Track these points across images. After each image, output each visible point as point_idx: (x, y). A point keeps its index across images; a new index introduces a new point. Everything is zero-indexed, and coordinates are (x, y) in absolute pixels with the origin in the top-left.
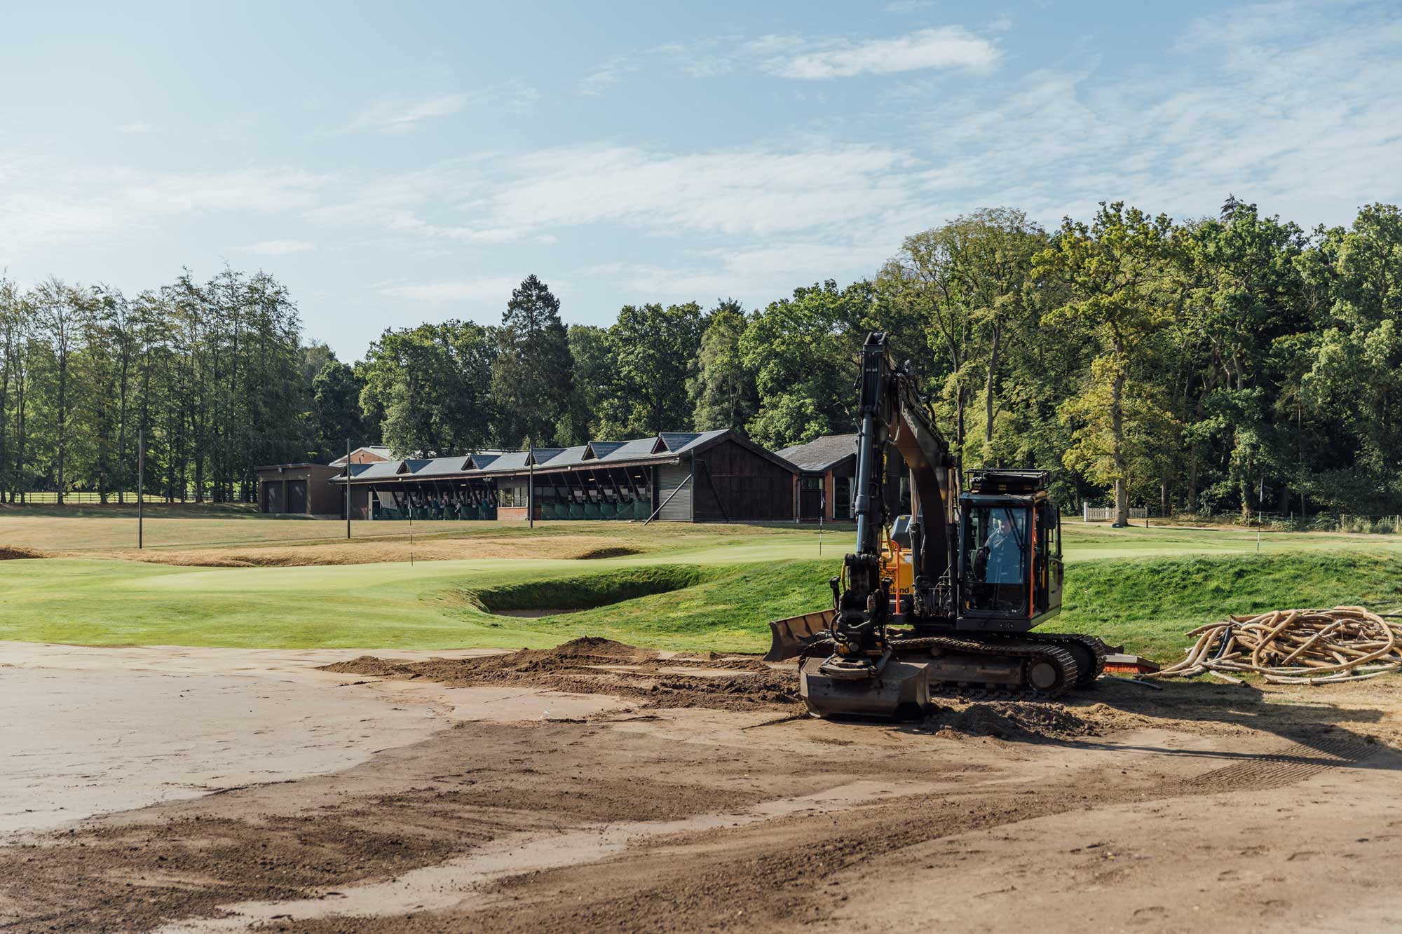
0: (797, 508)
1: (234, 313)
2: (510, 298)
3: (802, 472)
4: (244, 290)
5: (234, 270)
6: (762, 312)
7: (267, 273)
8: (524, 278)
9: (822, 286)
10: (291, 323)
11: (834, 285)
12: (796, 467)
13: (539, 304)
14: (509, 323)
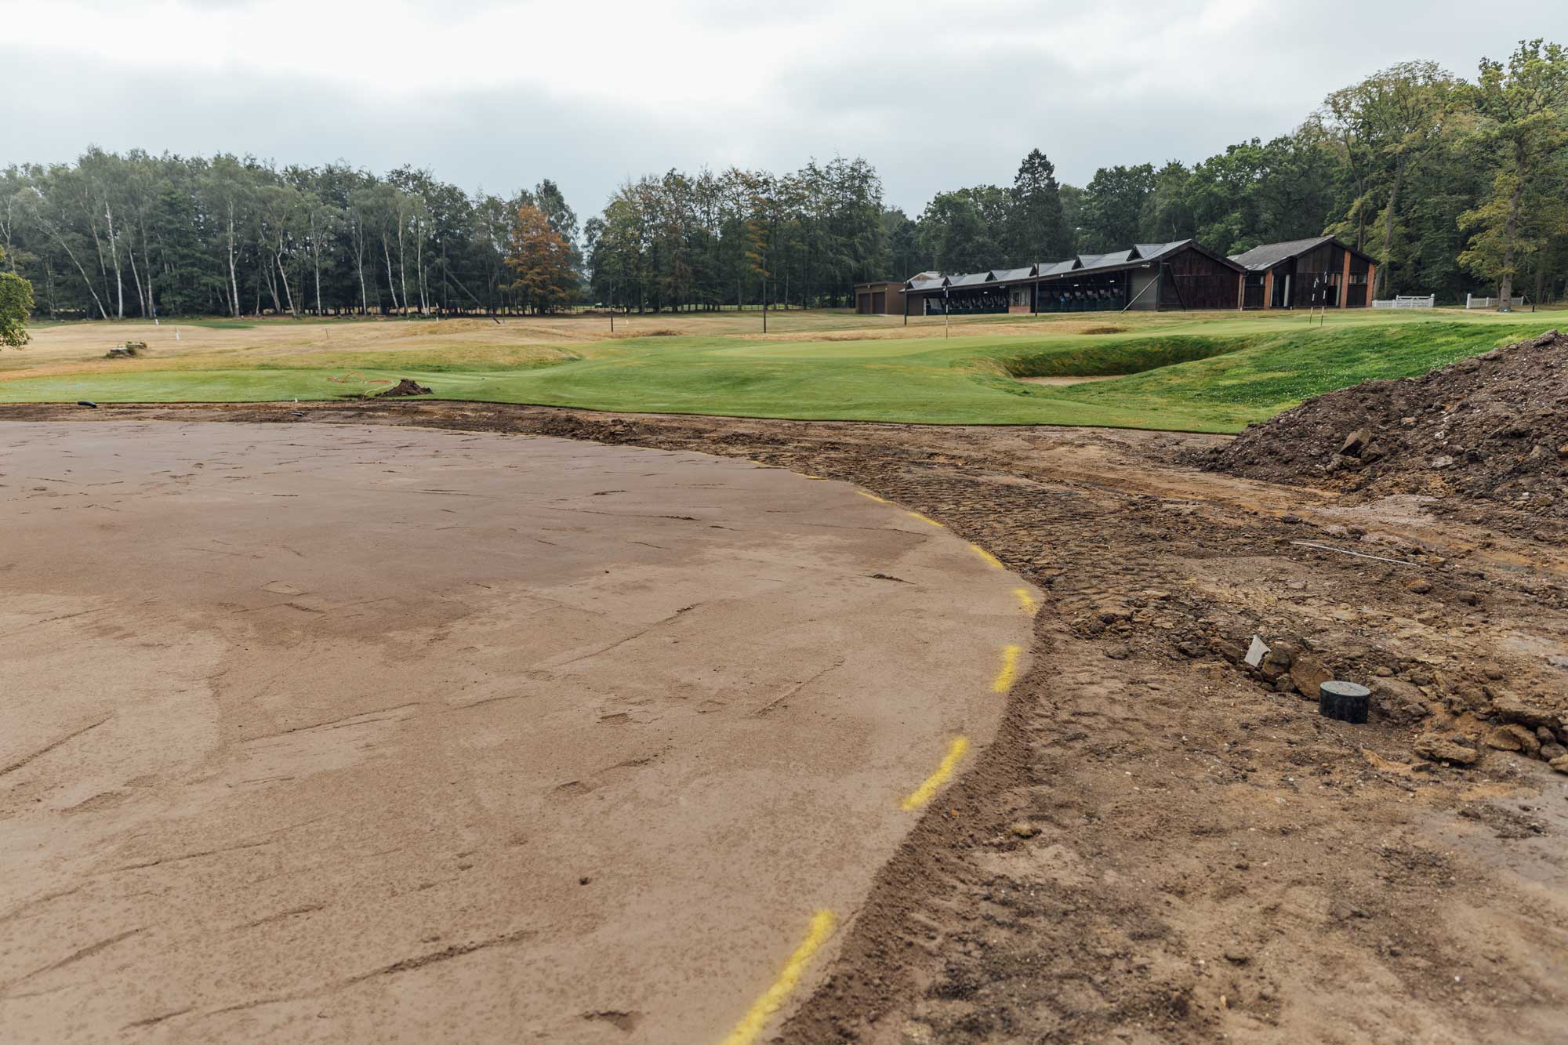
0: (1241, 298)
1: (841, 186)
2: (1021, 166)
3: (1247, 271)
4: (847, 170)
5: (842, 157)
6: (1202, 164)
7: (862, 158)
8: (1031, 151)
9: (1249, 143)
10: (877, 191)
11: (1258, 141)
12: (1243, 268)
13: (1040, 169)
14: (1019, 183)
